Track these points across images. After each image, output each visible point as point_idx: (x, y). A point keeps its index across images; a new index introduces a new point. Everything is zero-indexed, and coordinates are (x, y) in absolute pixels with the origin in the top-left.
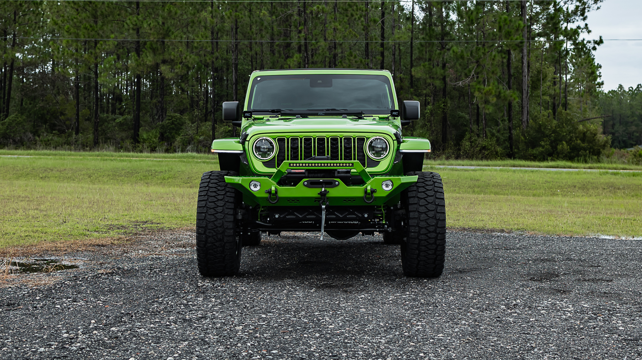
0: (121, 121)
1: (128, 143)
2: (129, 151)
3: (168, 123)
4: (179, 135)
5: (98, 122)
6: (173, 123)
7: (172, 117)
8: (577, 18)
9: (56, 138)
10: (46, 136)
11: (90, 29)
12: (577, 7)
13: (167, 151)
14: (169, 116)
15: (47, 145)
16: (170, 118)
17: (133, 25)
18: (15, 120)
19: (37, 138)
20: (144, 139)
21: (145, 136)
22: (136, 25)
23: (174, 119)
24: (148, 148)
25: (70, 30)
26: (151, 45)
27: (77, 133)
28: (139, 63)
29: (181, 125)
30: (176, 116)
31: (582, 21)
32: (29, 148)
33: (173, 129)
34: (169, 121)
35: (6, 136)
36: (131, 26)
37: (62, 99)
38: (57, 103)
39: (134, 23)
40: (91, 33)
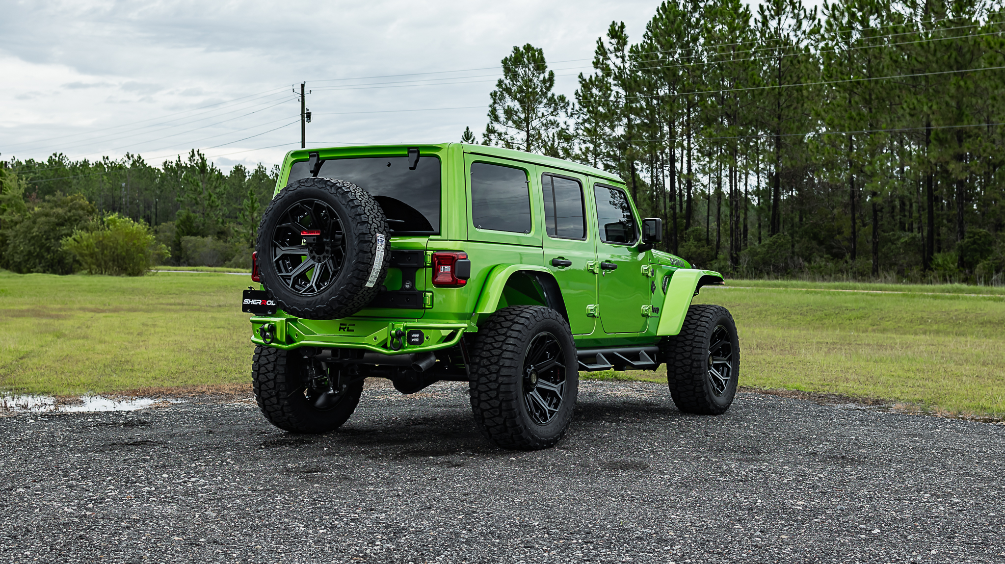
0: (906, 241)
1: (915, 272)
2: (916, 282)
3: (968, 242)
4: (985, 258)
5: (878, 242)
6: (974, 243)
7: (975, 234)
9: (831, 265)
10: (819, 261)
11: (857, 118)
13: (966, 281)
14: (970, 232)
15: (822, 274)
16: (971, 235)
17: (910, 109)
18: (776, 242)
19: (807, 264)
20: (938, 265)
21: (940, 261)
22: (914, 108)
23: (977, 237)
24: (939, 277)
25: (833, 122)
26: (937, 134)
27: (853, 257)
28: (921, 161)
29: (990, 244)
30: (981, 232)
32: (794, 277)
33: (975, 250)
34: (970, 240)
35: (766, 263)
36: (908, 110)
37: (839, 213)
38: (833, 219)
39: (912, 106)
40: (859, 124)
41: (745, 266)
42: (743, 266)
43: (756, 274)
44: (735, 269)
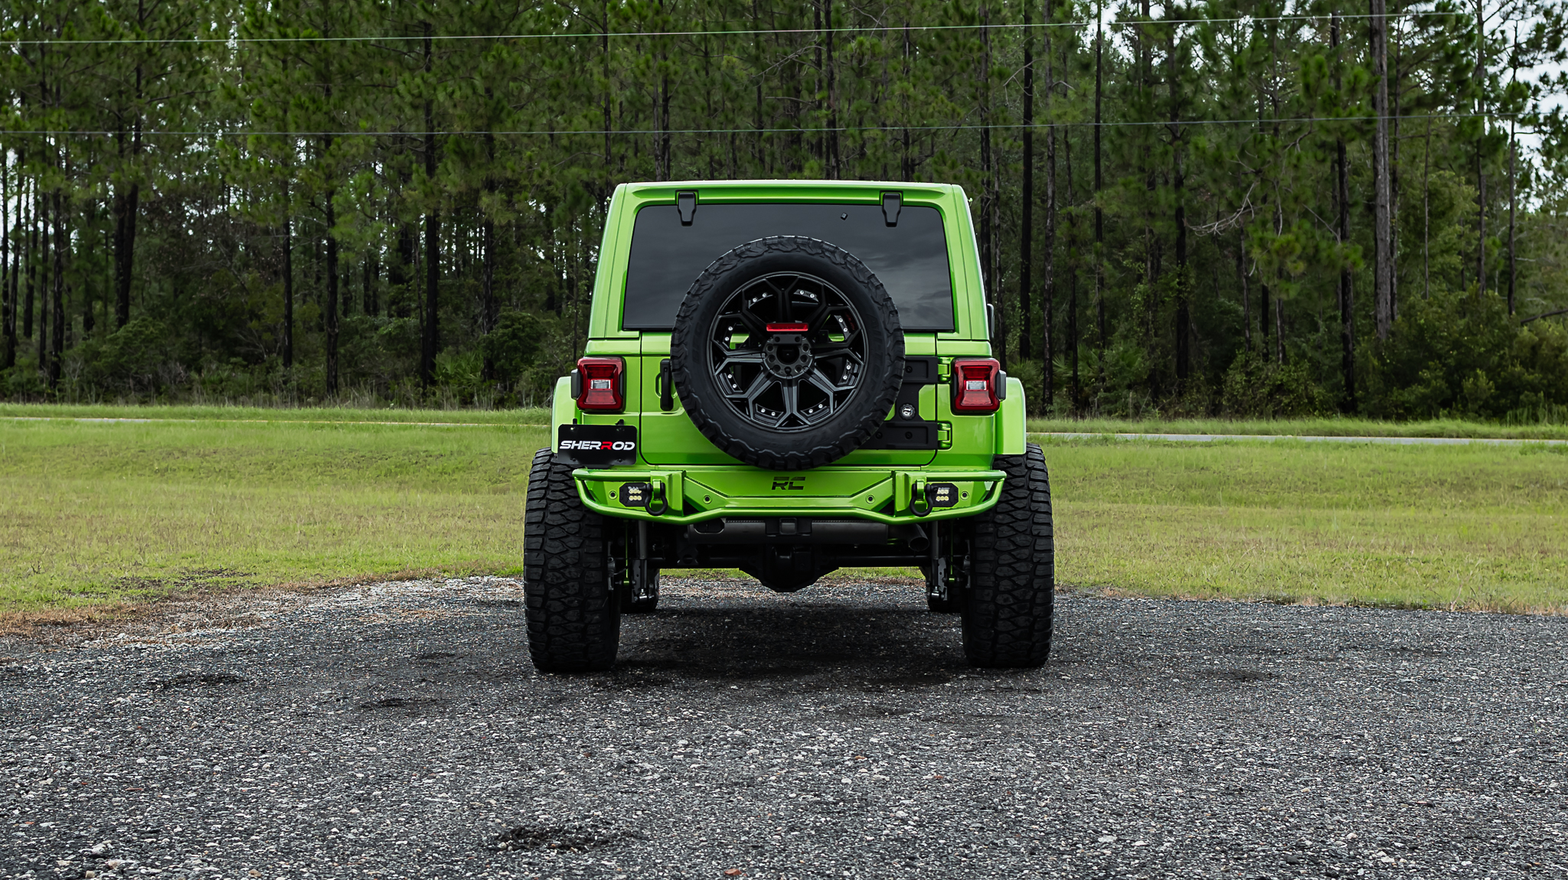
0: (390, 333)
1: (408, 386)
2: (409, 406)
3: (504, 334)
4: (531, 363)
5: (337, 334)
6: (514, 336)
7: (513, 320)
8: (1540, 56)
9: (241, 376)
10: (215, 369)
11: (312, 108)
12: (1540, 28)
13: (500, 404)
14: (506, 318)
15: (218, 392)
16: (509, 323)
17: (413, 95)
18: (141, 333)
19: (194, 375)
20: (447, 376)
21: (450, 368)
22: (420, 95)
23: (517, 326)
24: (455, 396)
25: (263, 112)
26: (458, 143)
27: (288, 363)
28: (428, 190)
29: (537, 339)
30: (524, 318)
31: (1554, 63)
32: (173, 400)
33: (516, 349)
34: (506, 331)
35: (118, 372)
36: (408, 98)
37: (254, 280)
38: (243, 288)
39: (416, 92)
40: (314, 117)
41: (76, 379)
42: (71, 380)
43: (98, 395)
44: (53, 384)
